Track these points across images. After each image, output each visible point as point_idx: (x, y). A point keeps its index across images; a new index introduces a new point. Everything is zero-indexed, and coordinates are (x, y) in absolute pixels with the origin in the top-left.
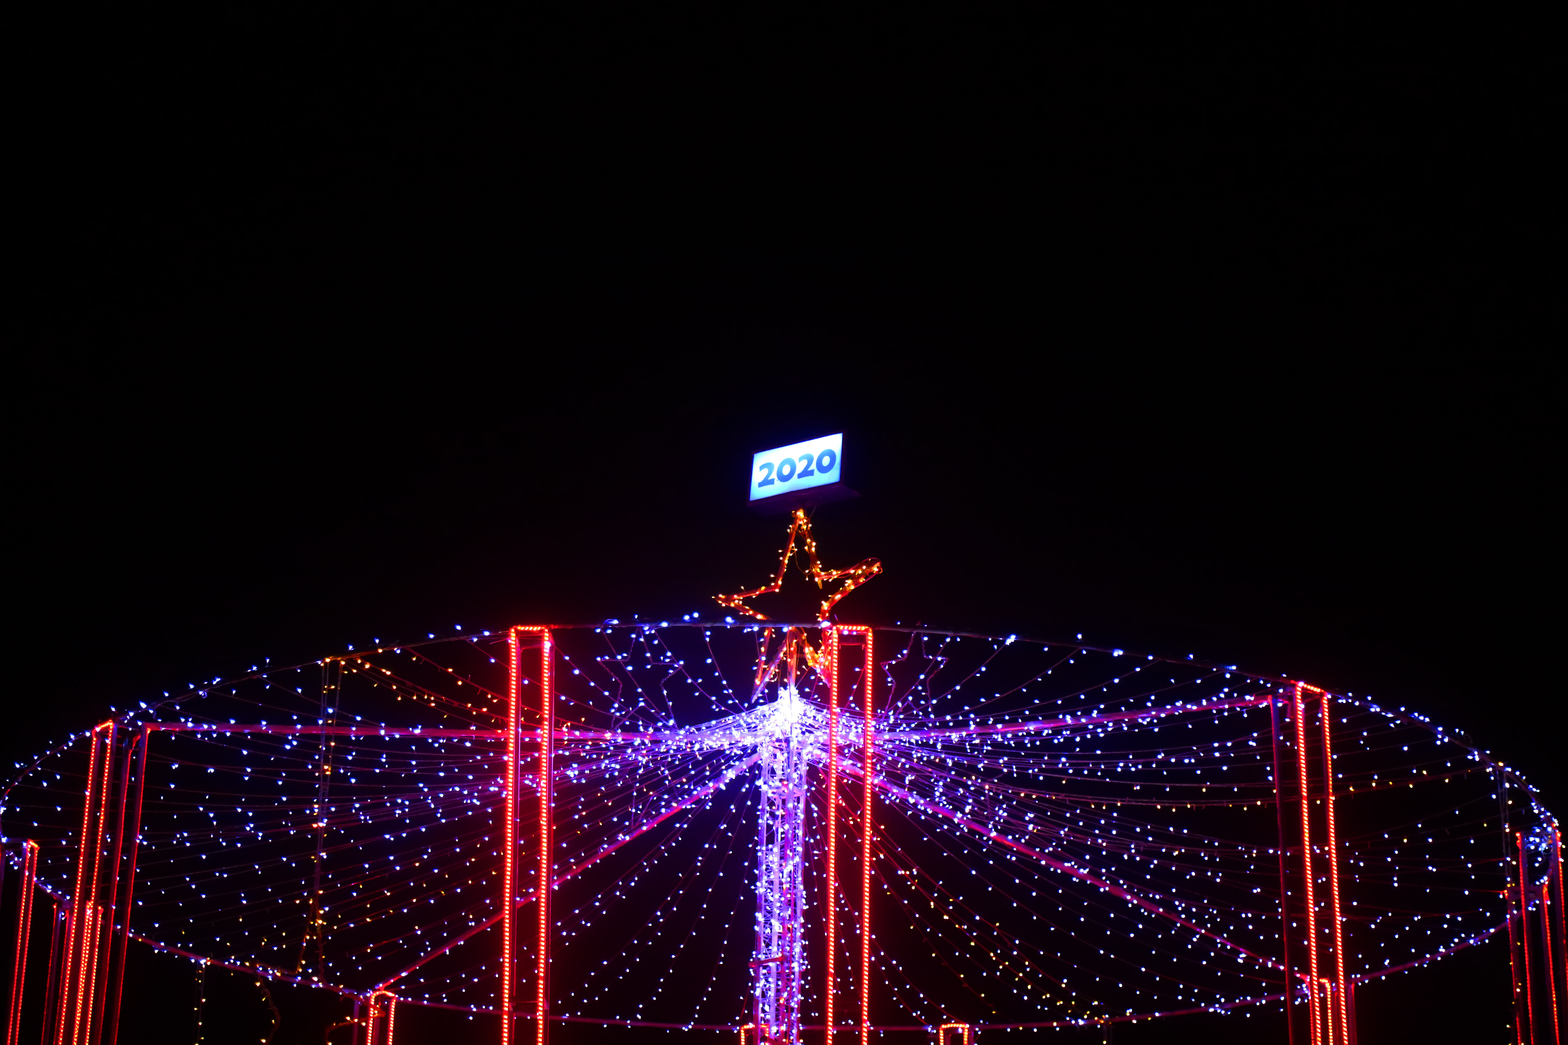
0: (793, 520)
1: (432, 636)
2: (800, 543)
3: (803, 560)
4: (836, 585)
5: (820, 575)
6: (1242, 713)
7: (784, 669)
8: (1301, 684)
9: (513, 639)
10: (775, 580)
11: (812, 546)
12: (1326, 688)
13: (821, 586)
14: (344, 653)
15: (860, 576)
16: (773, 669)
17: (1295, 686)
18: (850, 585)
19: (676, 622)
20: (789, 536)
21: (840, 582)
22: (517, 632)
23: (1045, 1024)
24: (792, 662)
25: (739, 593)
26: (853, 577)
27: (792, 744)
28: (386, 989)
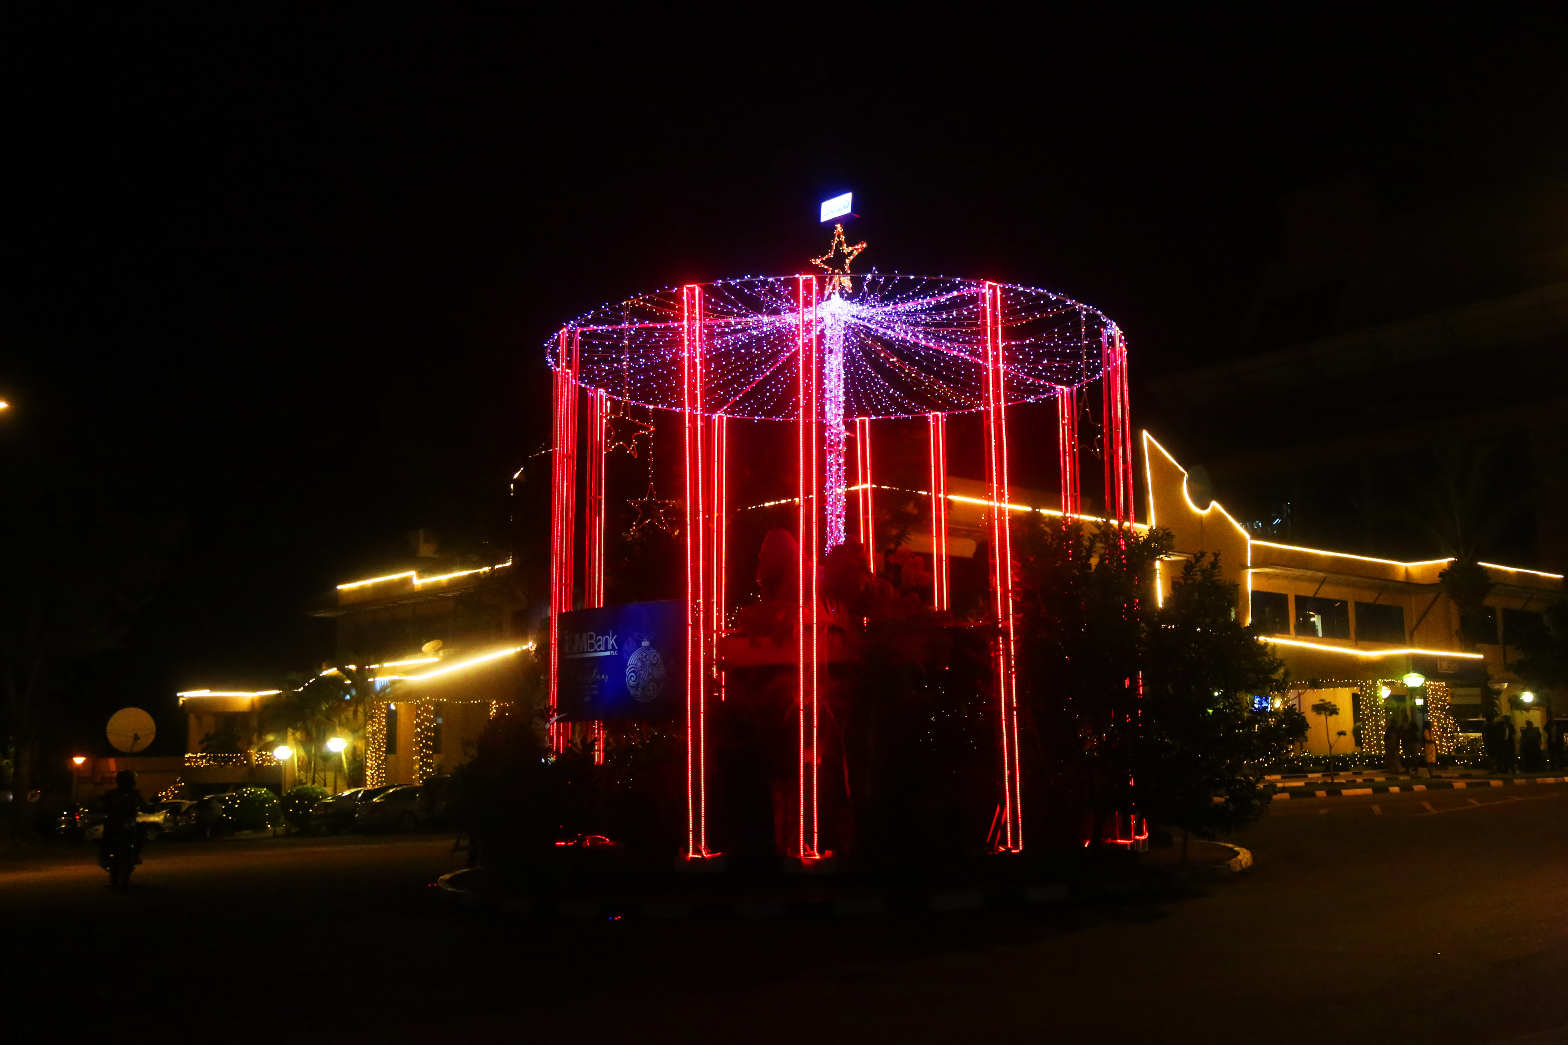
0: (836, 228)
1: (658, 291)
2: (839, 237)
3: (840, 244)
4: (851, 253)
5: (846, 249)
6: (974, 295)
7: (834, 288)
8: (988, 283)
9: (685, 290)
10: (830, 252)
11: (843, 238)
12: (998, 282)
13: (846, 254)
14: (629, 299)
15: (859, 249)
16: (831, 287)
17: (985, 283)
18: (856, 253)
19: (743, 279)
20: (835, 234)
21: (852, 252)
22: (686, 287)
23: (970, 410)
24: (837, 284)
25: (819, 258)
26: (856, 249)
27: (836, 316)
28: (722, 413)
